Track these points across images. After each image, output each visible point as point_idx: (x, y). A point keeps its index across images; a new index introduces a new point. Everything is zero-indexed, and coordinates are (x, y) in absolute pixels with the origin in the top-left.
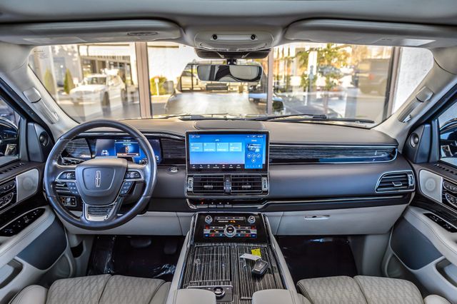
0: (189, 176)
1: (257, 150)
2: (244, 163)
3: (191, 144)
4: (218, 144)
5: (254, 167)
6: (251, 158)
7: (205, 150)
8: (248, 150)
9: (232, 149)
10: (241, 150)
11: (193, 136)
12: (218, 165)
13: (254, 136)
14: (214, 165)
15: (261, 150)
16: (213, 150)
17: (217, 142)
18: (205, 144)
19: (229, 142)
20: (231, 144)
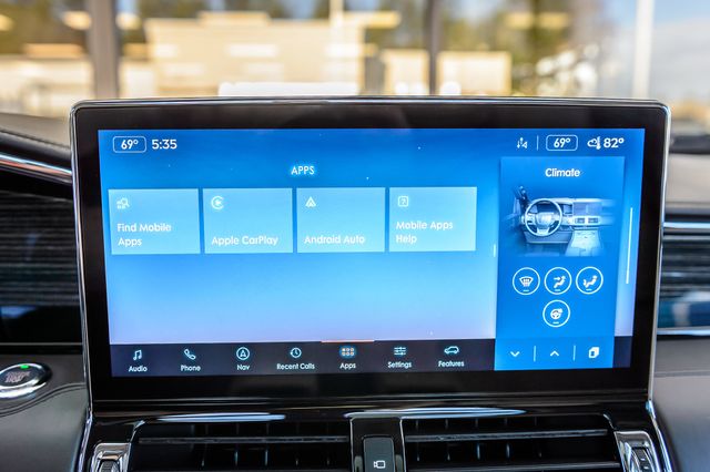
0: (99, 435)
1: (584, 242)
2: (489, 332)
3: (118, 201)
4: (310, 199)
5: (555, 359)
6: (542, 296)
7: (219, 243)
8: (517, 242)
9: (408, 236)
10: (470, 246)
11: (128, 144)
12: (311, 350)
13: (561, 142)
14: (280, 350)
15: (610, 237)
16: (270, 241)
17: (305, 181)
18: (216, 200)
19: (388, 182)
20: (403, 198)
